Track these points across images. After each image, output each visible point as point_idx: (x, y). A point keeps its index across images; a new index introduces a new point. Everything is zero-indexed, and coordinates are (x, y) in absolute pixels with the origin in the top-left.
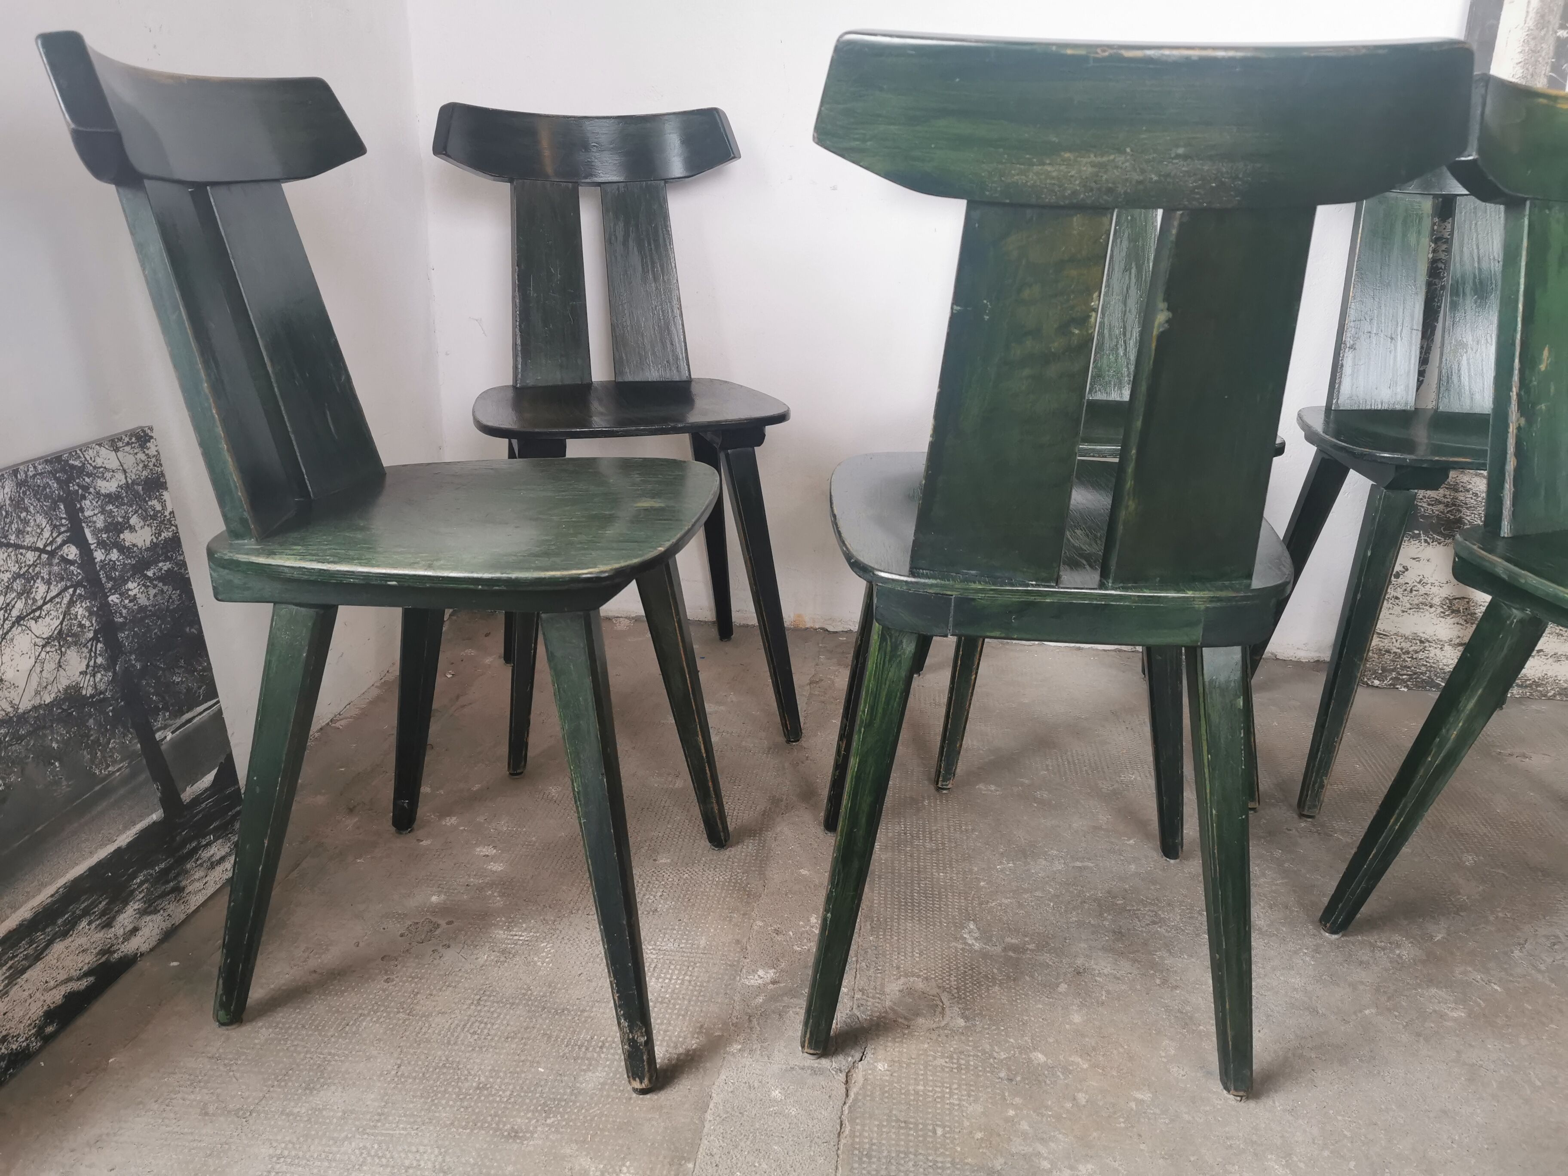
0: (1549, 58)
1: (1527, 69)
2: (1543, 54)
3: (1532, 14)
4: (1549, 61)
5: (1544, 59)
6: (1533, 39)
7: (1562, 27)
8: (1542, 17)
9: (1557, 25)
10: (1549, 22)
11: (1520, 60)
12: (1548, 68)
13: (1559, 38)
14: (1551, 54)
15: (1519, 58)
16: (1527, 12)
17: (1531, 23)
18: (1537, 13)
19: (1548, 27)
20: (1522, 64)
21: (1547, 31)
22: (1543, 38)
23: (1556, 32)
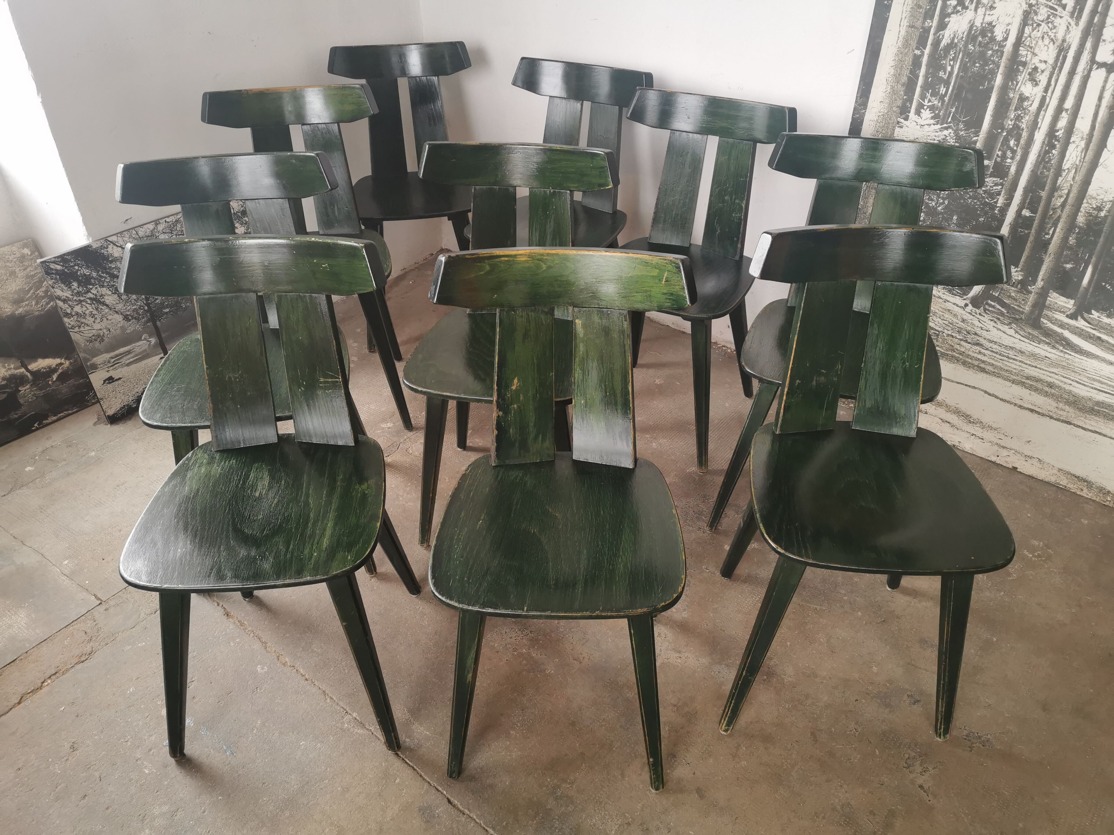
0: (909, 66)
1: (897, 71)
2: (906, 63)
3: (901, 39)
4: (909, 68)
5: (906, 66)
6: (900, 53)
7: (917, 48)
8: (906, 41)
9: (915, 47)
10: (910, 44)
11: (893, 65)
12: (908, 72)
13: (915, 54)
14: (911, 63)
15: (893, 63)
16: (898, 37)
17: (900, 44)
18: (904, 38)
19: (909, 47)
20: (894, 67)
21: (909, 50)
22: (906, 54)
23: (914, 52)
